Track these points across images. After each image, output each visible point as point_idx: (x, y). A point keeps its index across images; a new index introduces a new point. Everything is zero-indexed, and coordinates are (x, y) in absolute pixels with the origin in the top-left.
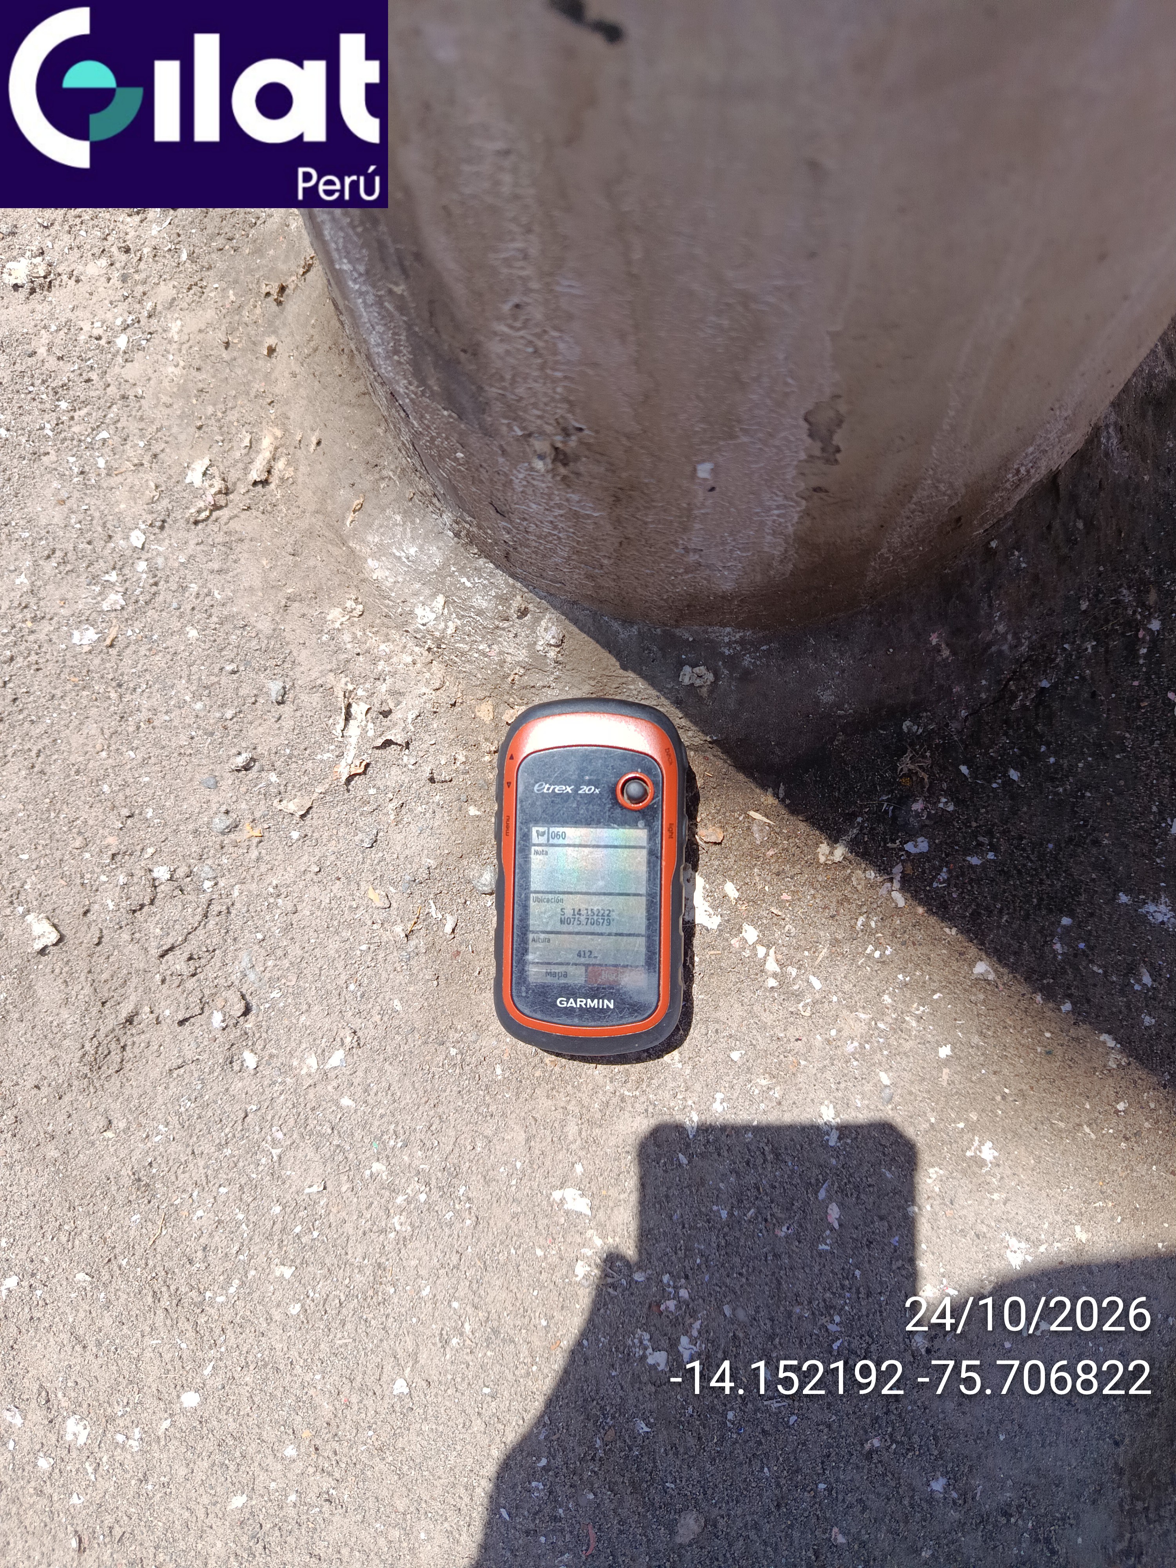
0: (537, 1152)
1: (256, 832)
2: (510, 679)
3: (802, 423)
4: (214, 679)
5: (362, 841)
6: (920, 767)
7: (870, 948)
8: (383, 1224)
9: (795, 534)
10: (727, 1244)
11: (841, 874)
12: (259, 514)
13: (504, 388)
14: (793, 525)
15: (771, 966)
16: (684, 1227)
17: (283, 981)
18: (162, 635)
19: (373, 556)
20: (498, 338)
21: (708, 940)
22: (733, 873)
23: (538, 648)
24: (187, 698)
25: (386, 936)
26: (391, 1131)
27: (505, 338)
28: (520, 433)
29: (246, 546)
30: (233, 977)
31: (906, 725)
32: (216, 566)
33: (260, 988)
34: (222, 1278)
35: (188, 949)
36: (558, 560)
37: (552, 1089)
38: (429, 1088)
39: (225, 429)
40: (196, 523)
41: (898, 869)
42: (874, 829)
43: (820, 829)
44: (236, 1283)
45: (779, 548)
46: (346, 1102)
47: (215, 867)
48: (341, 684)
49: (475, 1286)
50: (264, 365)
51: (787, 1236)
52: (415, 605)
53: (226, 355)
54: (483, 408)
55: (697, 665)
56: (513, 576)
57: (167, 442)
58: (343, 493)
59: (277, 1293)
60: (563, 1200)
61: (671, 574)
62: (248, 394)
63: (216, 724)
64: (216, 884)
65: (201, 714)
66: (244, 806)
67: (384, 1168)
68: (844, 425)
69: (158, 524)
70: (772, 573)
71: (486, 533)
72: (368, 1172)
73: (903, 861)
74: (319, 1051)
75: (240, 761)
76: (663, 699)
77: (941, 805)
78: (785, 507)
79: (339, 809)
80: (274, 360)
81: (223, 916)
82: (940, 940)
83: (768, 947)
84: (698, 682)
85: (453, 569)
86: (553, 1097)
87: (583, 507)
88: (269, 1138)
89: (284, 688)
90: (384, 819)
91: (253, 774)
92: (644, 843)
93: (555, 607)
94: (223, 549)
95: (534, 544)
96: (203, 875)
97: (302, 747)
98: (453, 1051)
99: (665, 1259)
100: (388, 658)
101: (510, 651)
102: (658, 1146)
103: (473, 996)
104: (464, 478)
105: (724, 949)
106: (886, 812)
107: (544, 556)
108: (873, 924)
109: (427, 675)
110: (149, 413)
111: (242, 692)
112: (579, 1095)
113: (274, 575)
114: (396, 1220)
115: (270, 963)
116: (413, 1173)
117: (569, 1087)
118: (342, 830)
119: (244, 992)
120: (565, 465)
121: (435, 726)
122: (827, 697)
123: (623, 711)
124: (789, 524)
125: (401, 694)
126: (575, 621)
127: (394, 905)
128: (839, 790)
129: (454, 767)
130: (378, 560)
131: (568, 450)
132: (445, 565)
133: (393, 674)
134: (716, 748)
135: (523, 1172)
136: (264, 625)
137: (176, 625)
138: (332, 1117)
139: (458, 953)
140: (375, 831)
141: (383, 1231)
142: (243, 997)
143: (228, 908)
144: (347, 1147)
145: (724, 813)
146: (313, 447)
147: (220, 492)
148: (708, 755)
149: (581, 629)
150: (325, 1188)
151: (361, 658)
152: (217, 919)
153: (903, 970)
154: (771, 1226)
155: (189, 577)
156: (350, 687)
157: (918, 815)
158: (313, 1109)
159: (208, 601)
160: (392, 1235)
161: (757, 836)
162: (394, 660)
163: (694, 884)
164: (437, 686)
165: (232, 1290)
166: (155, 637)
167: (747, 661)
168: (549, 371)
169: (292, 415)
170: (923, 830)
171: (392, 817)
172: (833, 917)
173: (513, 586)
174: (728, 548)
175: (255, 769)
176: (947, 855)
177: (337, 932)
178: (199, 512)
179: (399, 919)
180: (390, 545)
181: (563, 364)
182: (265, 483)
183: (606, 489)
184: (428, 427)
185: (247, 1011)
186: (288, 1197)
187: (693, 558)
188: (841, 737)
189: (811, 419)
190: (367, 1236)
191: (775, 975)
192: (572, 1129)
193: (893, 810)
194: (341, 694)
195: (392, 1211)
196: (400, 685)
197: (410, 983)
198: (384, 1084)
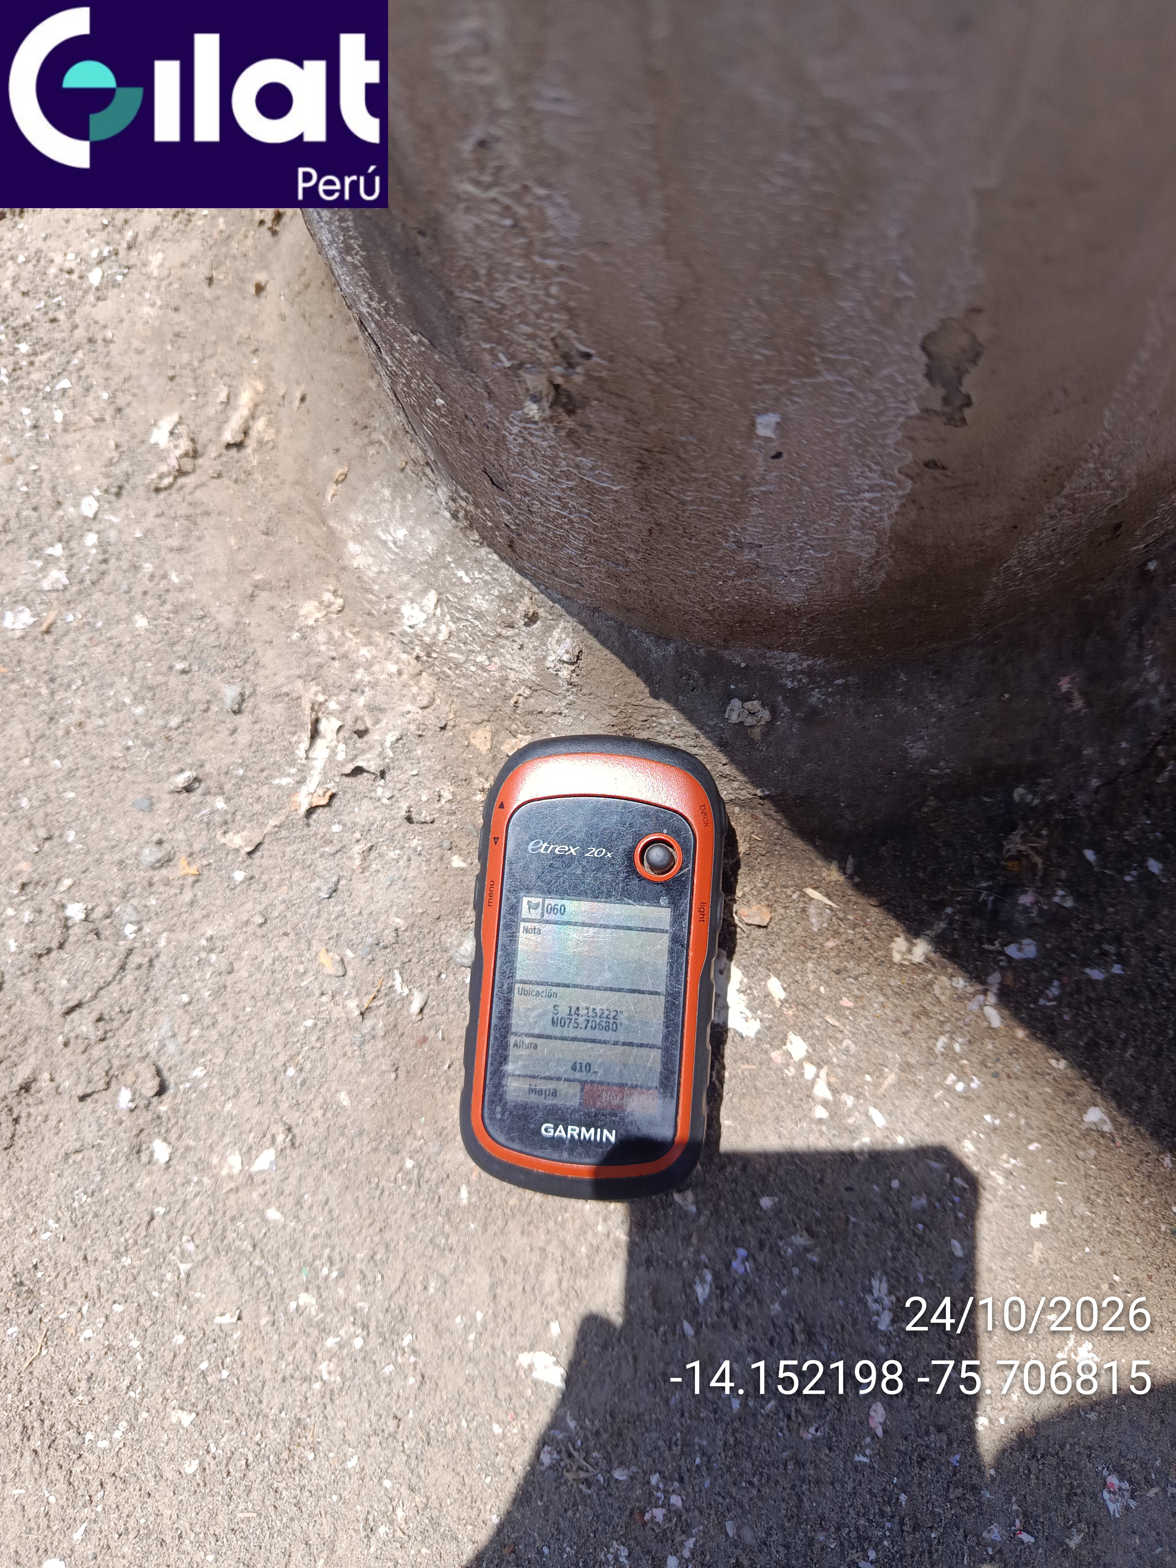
0: (504, 1302)
1: (193, 870)
2: (512, 702)
3: (917, 353)
4: (160, 679)
5: (319, 889)
6: (1033, 848)
7: (951, 1078)
8: (308, 1370)
9: (892, 529)
10: (737, 1442)
11: (919, 979)
12: (230, 483)
13: (478, 291)
14: (890, 516)
15: (821, 1090)
16: (682, 1415)
17: (209, 1057)
18: (107, 623)
19: (356, 539)
20: (462, 205)
21: (741, 1050)
22: (779, 966)
23: (548, 664)
24: (127, 700)
25: (337, 1012)
26: (325, 1256)
27: (472, 206)
28: (507, 364)
29: (212, 521)
30: (150, 1047)
31: (1019, 792)
32: (175, 542)
33: (182, 1063)
34: (106, 1418)
35: (99, 1007)
36: (573, 552)
37: (530, 1223)
38: (376, 1206)
39: (200, 381)
40: (158, 490)
41: (995, 978)
42: (967, 924)
43: (897, 917)
44: (122, 1426)
45: (868, 549)
46: (273, 1214)
47: (140, 908)
48: (312, 693)
49: (413, 1462)
50: (251, 305)
51: (815, 1440)
52: (401, 602)
53: (208, 293)
54: (457, 325)
55: (749, 699)
56: (521, 571)
57: (134, 395)
58: (326, 460)
59: (171, 1445)
60: (531, 1367)
61: (718, 578)
62: (229, 339)
63: (157, 733)
64: (140, 929)
65: (142, 720)
66: (180, 836)
67: (314, 1301)
68: (982, 362)
69: (114, 490)
70: (856, 583)
71: (485, 514)
72: (293, 1305)
73: (1002, 969)
74: (245, 1149)
75: (181, 780)
76: (702, 738)
77: (1056, 899)
78: (882, 489)
79: (295, 847)
80: (263, 301)
81: (144, 970)
82: (1042, 1075)
83: (819, 1066)
84: (750, 721)
85: (449, 559)
86: (529, 1234)
87: (598, 477)
88: (177, 1249)
89: (242, 695)
90: (349, 863)
91: (195, 797)
92: (666, 924)
93: (570, 613)
94: (186, 523)
95: (540, 529)
96: (126, 917)
97: (258, 767)
98: (409, 1164)
99: (656, 1454)
100: (369, 665)
101: (514, 666)
102: (659, 1310)
103: (439, 1096)
104: (450, 435)
105: (761, 1064)
106: (985, 903)
107: (554, 546)
108: (957, 1047)
109: (415, 689)
110: (117, 360)
111: (192, 696)
112: (562, 1234)
113: (242, 556)
114: (323, 1367)
115: (195, 1033)
116: (349, 1311)
117: (551, 1223)
118: (297, 874)
119: (161, 1064)
120: (570, 412)
121: (419, 752)
122: (918, 751)
123: (649, 754)
124: (885, 515)
125: (382, 710)
126: (596, 633)
127: (350, 973)
128: (925, 869)
129: (438, 806)
130: (361, 544)
131: (572, 389)
132: (439, 553)
133: (373, 685)
134: (768, 804)
135: (485, 1326)
136: (225, 618)
137: (123, 610)
138: (255, 1232)
139: (425, 1039)
140: (335, 879)
141: (306, 1379)
142: (159, 1073)
143: (151, 961)
144: (271, 1271)
145: (773, 889)
146: (297, 403)
147: (186, 455)
148: (757, 813)
149: (603, 643)
150: (239, 1318)
151: (336, 664)
152: (137, 973)
153: (992, 1111)
154: (795, 1426)
155: (145, 555)
156: (321, 698)
157: (1026, 910)
158: (233, 1219)
159: (163, 584)
160: (317, 1386)
161: (814, 920)
162: (376, 668)
163: (728, 978)
164: (425, 703)
165: (117, 1435)
166: (99, 624)
167: (815, 698)
168: (537, 259)
169: (277, 365)
170: (1031, 930)
171: (358, 862)
172: (905, 1033)
173: (521, 585)
174: (798, 544)
175: (199, 791)
176: (1061, 964)
177: (278, 1002)
178: (161, 477)
179: (354, 991)
180: (374, 526)
181: (556, 245)
182: (239, 445)
183: (628, 451)
184: (401, 362)
185: (162, 1090)
186: (194, 1325)
187: (748, 556)
188: (932, 802)
189: (932, 348)
190: (287, 1383)
191: (825, 1104)
192: (550, 1278)
193: (994, 902)
194: (308, 707)
195: (319, 1355)
196: (381, 700)
197: (362, 1072)
198: (321, 1197)
